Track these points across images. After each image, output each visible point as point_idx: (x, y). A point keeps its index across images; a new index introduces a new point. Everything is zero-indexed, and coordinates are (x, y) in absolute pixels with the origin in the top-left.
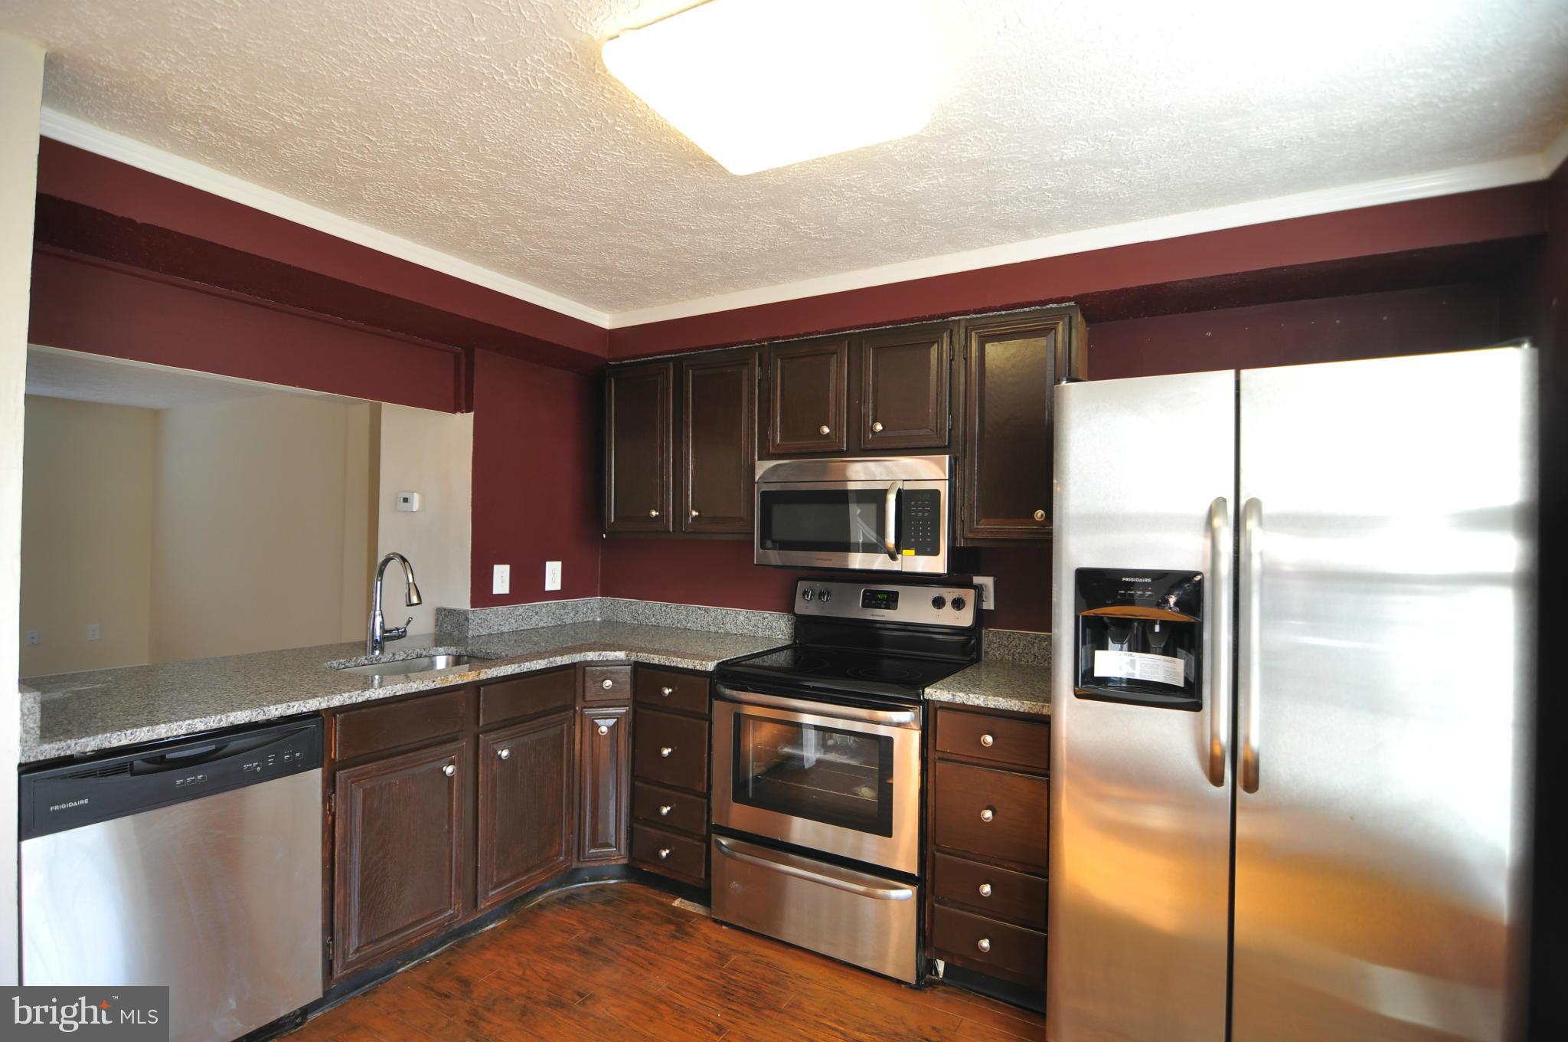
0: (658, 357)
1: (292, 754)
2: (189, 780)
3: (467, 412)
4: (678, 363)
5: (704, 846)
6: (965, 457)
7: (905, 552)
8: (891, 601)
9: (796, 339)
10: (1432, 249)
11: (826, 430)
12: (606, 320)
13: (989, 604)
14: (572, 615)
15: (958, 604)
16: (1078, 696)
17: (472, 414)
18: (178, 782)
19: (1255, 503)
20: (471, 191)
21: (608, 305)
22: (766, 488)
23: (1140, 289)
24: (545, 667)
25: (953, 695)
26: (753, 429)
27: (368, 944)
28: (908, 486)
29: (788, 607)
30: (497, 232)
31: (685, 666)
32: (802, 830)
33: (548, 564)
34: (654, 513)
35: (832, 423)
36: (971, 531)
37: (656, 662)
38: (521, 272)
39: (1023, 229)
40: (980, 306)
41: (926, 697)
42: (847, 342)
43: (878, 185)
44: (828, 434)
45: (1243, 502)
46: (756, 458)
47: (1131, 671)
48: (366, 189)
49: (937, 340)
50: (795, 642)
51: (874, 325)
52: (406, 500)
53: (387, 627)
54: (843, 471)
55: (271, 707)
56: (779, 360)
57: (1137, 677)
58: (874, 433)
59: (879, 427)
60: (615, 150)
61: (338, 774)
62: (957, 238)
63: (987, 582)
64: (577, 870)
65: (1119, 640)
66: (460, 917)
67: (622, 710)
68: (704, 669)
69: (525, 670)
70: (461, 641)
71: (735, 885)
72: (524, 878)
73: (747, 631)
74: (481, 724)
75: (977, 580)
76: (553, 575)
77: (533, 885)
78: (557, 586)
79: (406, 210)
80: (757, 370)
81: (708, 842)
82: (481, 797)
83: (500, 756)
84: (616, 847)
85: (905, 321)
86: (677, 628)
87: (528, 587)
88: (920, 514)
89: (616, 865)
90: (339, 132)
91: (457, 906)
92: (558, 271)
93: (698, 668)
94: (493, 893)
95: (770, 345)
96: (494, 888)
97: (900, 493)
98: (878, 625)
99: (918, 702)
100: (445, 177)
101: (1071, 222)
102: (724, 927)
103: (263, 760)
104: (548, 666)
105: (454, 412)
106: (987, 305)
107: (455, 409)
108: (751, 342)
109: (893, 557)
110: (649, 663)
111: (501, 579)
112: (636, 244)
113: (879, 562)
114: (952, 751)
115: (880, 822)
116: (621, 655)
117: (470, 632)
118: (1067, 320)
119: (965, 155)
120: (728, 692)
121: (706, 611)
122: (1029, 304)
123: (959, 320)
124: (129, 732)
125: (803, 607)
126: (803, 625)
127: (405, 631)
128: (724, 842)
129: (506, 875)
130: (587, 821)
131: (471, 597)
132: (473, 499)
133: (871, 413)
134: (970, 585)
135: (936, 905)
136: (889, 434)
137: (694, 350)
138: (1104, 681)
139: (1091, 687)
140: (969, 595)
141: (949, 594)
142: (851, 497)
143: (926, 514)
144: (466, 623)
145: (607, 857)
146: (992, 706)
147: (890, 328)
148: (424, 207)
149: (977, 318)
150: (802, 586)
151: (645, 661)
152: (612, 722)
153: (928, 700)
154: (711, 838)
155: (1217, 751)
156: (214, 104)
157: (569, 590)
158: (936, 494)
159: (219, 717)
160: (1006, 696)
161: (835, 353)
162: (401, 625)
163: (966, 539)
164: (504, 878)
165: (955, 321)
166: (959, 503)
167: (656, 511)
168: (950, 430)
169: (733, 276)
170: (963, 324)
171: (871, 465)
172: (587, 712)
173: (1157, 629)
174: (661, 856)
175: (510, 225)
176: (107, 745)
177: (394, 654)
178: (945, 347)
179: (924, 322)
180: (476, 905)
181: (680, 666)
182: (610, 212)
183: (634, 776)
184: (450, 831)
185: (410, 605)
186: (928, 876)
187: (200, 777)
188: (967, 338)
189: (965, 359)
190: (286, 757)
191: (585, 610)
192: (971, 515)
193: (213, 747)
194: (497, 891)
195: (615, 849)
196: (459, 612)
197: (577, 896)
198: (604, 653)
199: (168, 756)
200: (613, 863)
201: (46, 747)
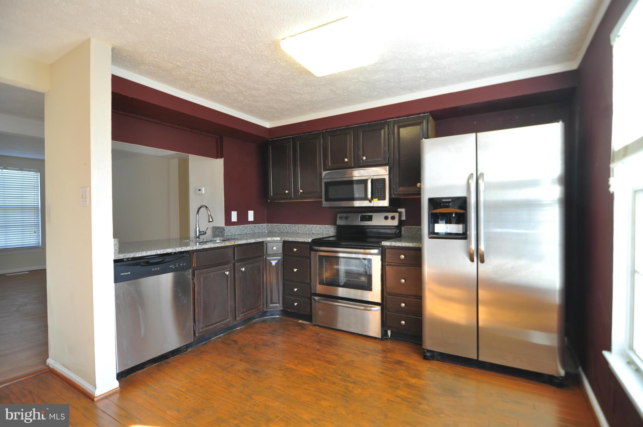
0: (286, 137)
1: (183, 264)
2: (156, 269)
3: (221, 158)
4: (294, 139)
5: (309, 300)
6: (394, 167)
7: (374, 200)
8: (370, 218)
9: (335, 129)
10: (542, 93)
11: (346, 160)
12: (267, 125)
13: (404, 218)
14: (257, 230)
15: (393, 218)
16: (430, 238)
17: (223, 159)
18: (153, 269)
19: (482, 174)
20: (230, 83)
21: (269, 119)
22: (326, 181)
23: (450, 108)
24: (254, 242)
25: (391, 243)
26: (321, 161)
27: (205, 327)
28: (375, 178)
29: (334, 223)
30: (236, 96)
31: (301, 241)
32: (342, 292)
33: (249, 211)
34: (287, 192)
35: (348, 157)
36: (396, 192)
37: (291, 240)
38: (241, 109)
39: (411, 89)
40: (398, 116)
41: (382, 245)
42: (352, 130)
43: (363, 77)
44: (347, 161)
45: (478, 174)
46: (322, 171)
47: (446, 230)
48: (196, 84)
49: (384, 128)
50: (337, 234)
51: (362, 123)
52: (200, 190)
53: (200, 231)
54: (352, 173)
55: (177, 248)
56: (329, 137)
57: (449, 232)
58: (363, 160)
59: (364, 158)
60: (279, 70)
61: (195, 271)
62: (389, 93)
63: (403, 210)
64: (266, 312)
65: (442, 220)
66: (231, 322)
67: (280, 258)
68: (307, 241)
69: (249, 242)
70: (223, 236)
71: (320, 312)
72: (250, 312)
74: (236, 259)
75: (399, 210)
76: (251, 215)
77: (252, 315)
78: (252, 220)
79: (208, 90)
80: (322, 140)
81: (310, 299)
82: (236, 283)
83: (242, 270)
84: (279, 304)
85: (372, 122)
87: (243, 219)
88: (379, 187)
89: (279, 310)
90: (193, 67)
91: (230, 318)
92: (254, 108)
94: (241, 315)
95: (326, 131)
96: (241, 314)
97: (372, 180)
98: (366, 227)
99: (380, 247)
100: (223, 79)
101: (427, 87)
102: (317, 327)
103: (175, 265)
104: (256, 242)
105: (217, 158)
106: (400, 115)
108: (319, 131)
109: (370, 202)
111: (234, 216)
112: (282, 99)
113: (365, 204)
114: (391, 262)
115: (368, 287)
116: (279, 239)
117: (225, 234)
118: (426, 119)
119: (390, 68)
120: (316, 248)
121: (305, 226)
122: (414, 115)
123: (391, 121)
124: (141, 252)
125: (340, 222)
126: (340, 229)
127: (206, 232)
128: (316, 298)
129: (245, 310)
130: (269, 295)
131: (225, 222)
132: (224, 188)
133: (361, 153)
134: (397, 212)
135: (387, 312)
136: (368, 160)
137: (299, 134)
138: (437, 234)
139: (434, 235)
140: (396, 215)
141: (390, 215)
142: (354, 182)
143: (381, 187)
144: (224, 231)
145: (276, 307)
146: (404, 246)
147: (367, 124)
148: (214, 89)
149: (397, 120)
150: (339, 215)
151: (287, 240)
152: (276, 261)
153: (383, 246)
154: (311, 297)
155: (472, 252)
156: (157, 60)
157: (256, 221)
158: (384, 180)
159: (164, 250)
160: (408, 242)
161: (349, 133)
162: (205, 230)
163: (395, 195)
164: (244, 311)
165: (389, 121)
166: (392, 183)
167: (288, 191)
168: (389, 158)
169: (313, 107)
170: (392, 122)
171: (361, 171)
172: (268, 258)
173: (454, 215)
174: (294, 305)
175: (241, 93)
176: (135, 256)
177: (203, 239)
178: (386, 130)
179: (379, 122)
180: (236, 319)
181: (299, 241)
182: (274, 89)
183: (284, 280)
184: (227, 294)
185: (210, 222)
186: (384, 303)
187: (158, 268)
188: (394, 127)
189: (393, 134)
190: (181, 265)
191: (262, 228)
192: (396, 187)
193: (161, 260)
194: (243, 315)
195: (278, 305)
196: (221, 228)
197: (266, 320)
198: (273, 238)
199: (150, 261)
200: (278, 309)
201: (120, 255)
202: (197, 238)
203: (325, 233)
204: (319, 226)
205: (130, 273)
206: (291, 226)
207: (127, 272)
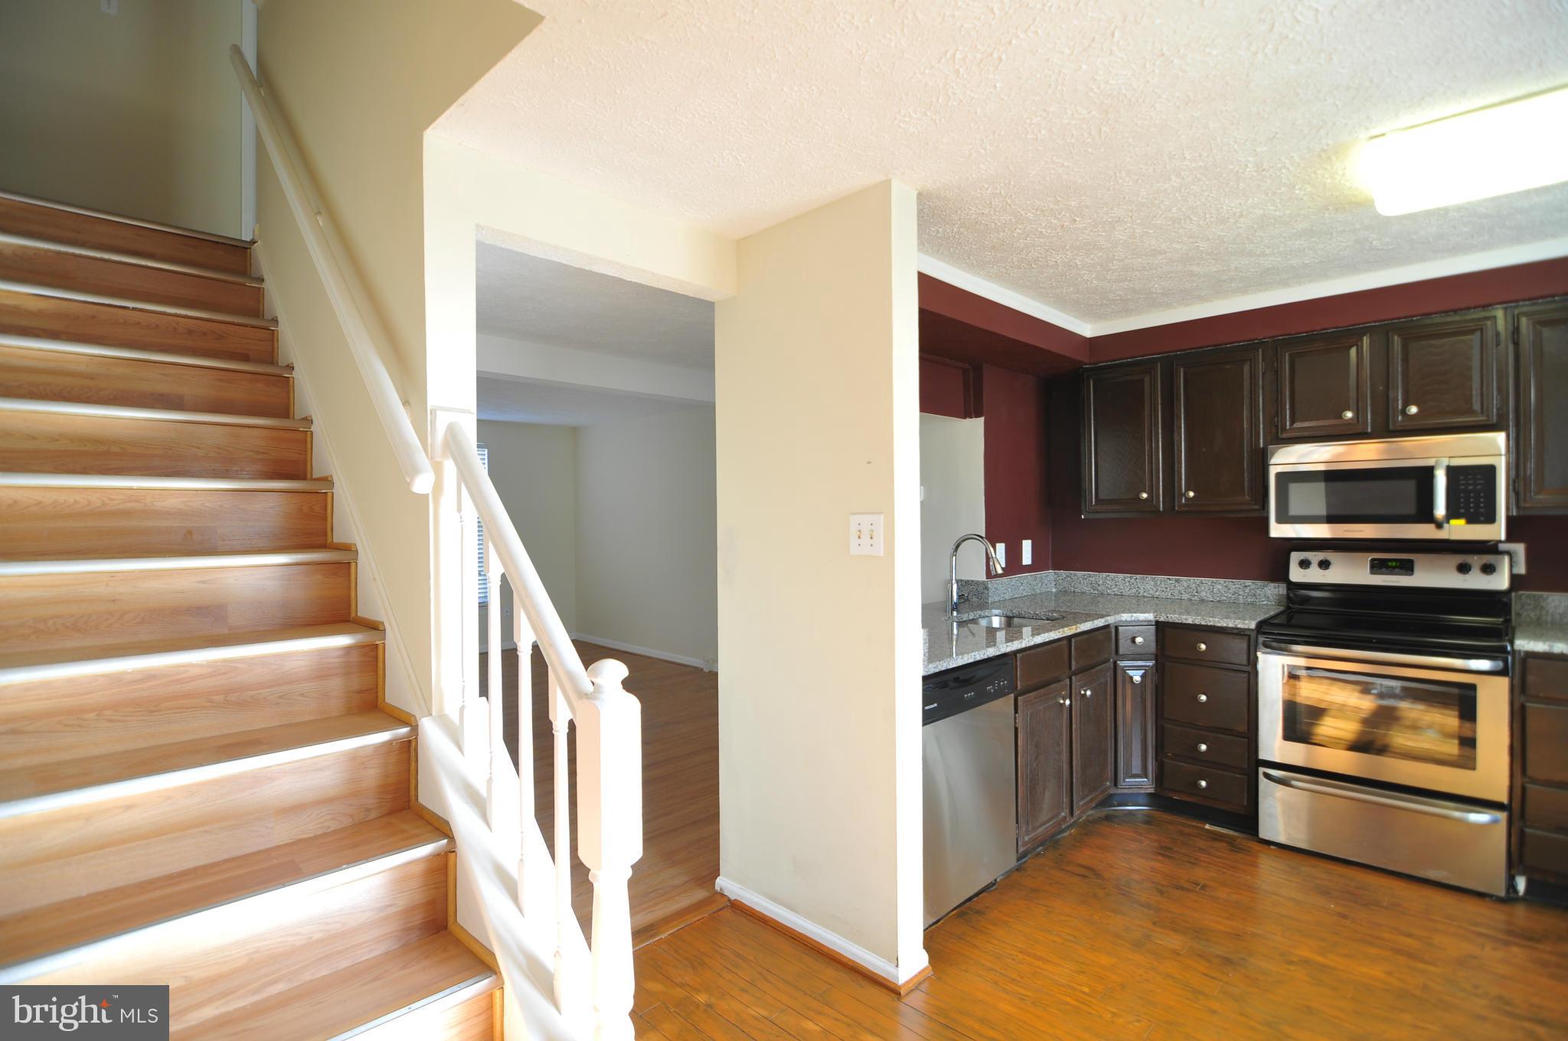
0: (1144, 358)
1: (1004, 681)
2: (969, 695)
3: (976, 417)
4: (1168, 362)
5: (1248, 775)
6: (1518, 434)
7: (1454, 522)
8: (1407, 568)
9: (1305, 335)
11: (1348, 415)
12: (1088, 329)
13: (1521, 569)
14: (1040, 585)
15: (1490, 568)
17: (983, 418)
18: (966, 696)
22: (1280, 469)
24: (1103, 625)
25: (1550, 646)
26: (1257, 417)
27: (1031, 830)
29: (1279, 576)
31: (1225, 625)
33: (1023, 542)
34: (1143, 496)
35: (1356, 408)
36: (1527, 501)
37: (1190, 621)
41: (1516, 647)
44: (1350, 419)
46: (1262, 443)
56: (1286, 354)
59: (1413, 410)
61: (1019, 698)
63: (1519, 548)
64: (1114, 795)
66: (1068, 819)
67: (1152, 664)
68: (1246, 627)
69: (1095, 627)
70: (983, 604)
72: (1093, 795)
73: (1225, 598)
74: (1073, 668)
75: (1505, 547)
76: (1027, 551)
78: (1030, 562)
80: (1261, 363)
81: (1252, 772)
82: (1073, 726)
83: (1085, 695)
84: (1145, 778)
86: (1144, 597)
87: (1015, 562)
88: (1471, 487)
89: (1145, 793)
91: (1066, 810)
93: (1239, 626)
94: (1081, 804)
95: (1274, 341)
97: (1454, 468)
98: (1388, 591)
99: (1503, 652)
102: (1272, 847)
103: (994, 685)
105: (965, 418)
107: (966, 415)
108: (1250, 340)
109: (1439, 527)
110: (1181, 623)
111: (1001, 554)
113: (1421, 532)
116: (1149, 616)
117: (990, 599)
121: (1177, 581)
125: (1298, 575)
126: (1298, 592)
128: (1273, 774)
129: (1086, 792)
130: (1122, 755)
132: (985, 489)
133: (1402, 397)
135: (1526, 829)
136: (1429, 415)
137: (1184, 350)
140: (1502, 561)
141: (1479, 560)
143: (1479, 487)
144: (986, 592)
145: (1139, 786)
150: (1298, 556)
151: (1177, 621)
152: (1142, 672)
153: (1508, 650)
154: (1257, 770)
157: (1037, 566)
158: (1489, 468)
163: (1520, 508)
166: (1512, 475)
167: (1146, 493)
168: (1499, 410)
172: (1122, 664)
174: (1201, 786)
180: (1072, 812)
181: (1218, 625)
183: (1162, 719)
186: (1520, 805)
187: (973, 694)
191: (1046, 581)
192: (1532, 487)
194: (1083, 802)
195: (1143, 780)
196: (977, 583)
197: (1115, 816)
198: (1135, 615)
199: (961, 678)
200: (1143, 792)
201: (931, 666)
202: (953, 610)
203: (1241, 601)
204: (1222, 581)
205: (935, 705)
206: (1131, 578)
207: (933, 704)
